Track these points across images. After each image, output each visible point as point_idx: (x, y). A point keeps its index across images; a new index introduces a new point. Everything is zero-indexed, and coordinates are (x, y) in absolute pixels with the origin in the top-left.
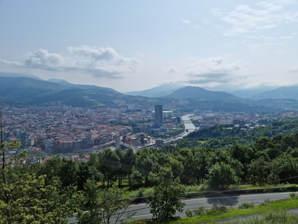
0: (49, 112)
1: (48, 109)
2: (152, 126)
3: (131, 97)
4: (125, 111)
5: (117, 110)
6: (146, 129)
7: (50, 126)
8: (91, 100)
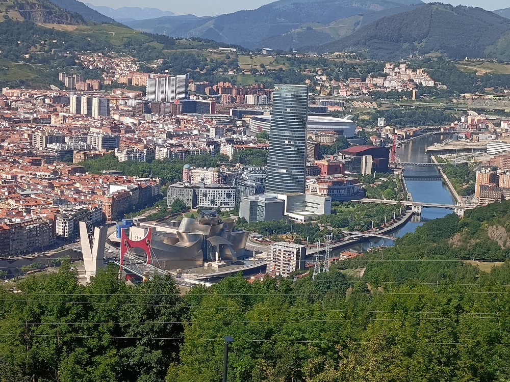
2: (252, 183)
4: (130, 109)
5: (95, 101)
6: (229, 195)
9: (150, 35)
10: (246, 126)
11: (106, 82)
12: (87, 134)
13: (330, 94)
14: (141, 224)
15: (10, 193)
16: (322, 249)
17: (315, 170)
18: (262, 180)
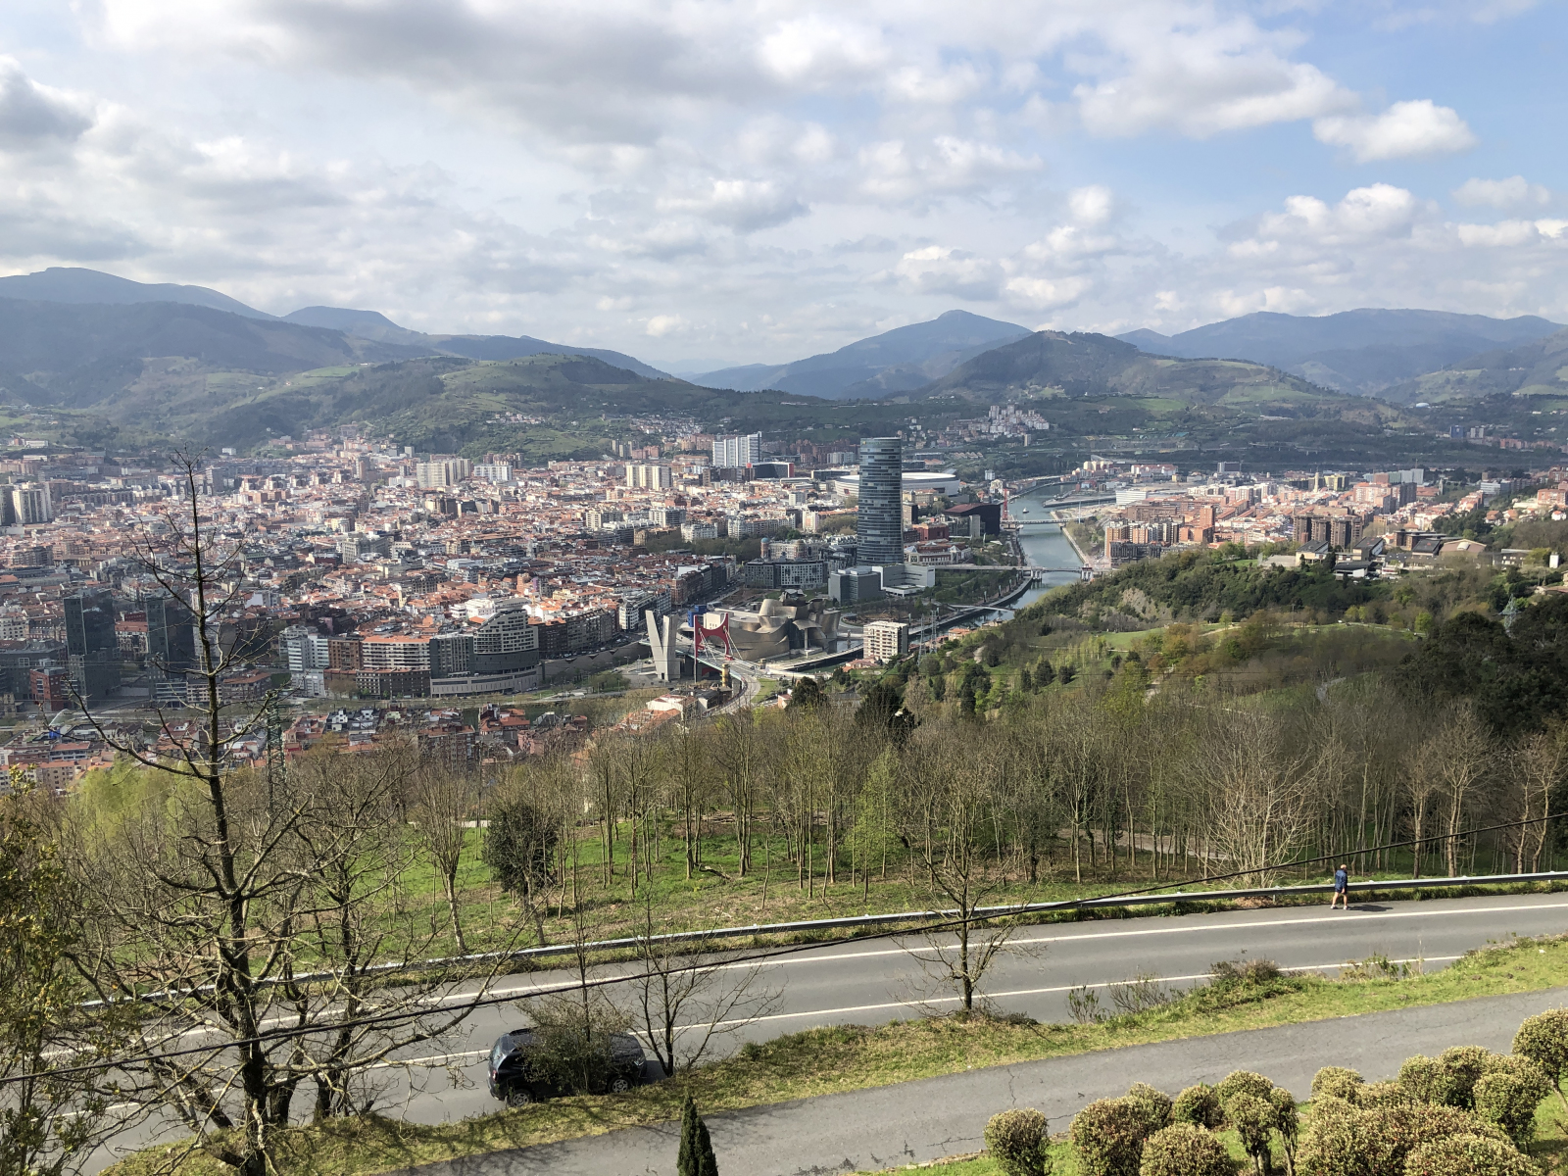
1: (298, 470)
2: (842, 555)
3: (732, 396)
4: (696, 477)
5: (655, 470)
6: (815, 570)
7: (310, 558)
8: (519, 416)
9: (714, 390)
10: (830, 489)
11: (666, 449)
12: (648, 509)
13: (926, 446)
14: (717, 609)
15: (563, 582)
16: (927, 627)
17: (913, 536)
18: (853, 551)
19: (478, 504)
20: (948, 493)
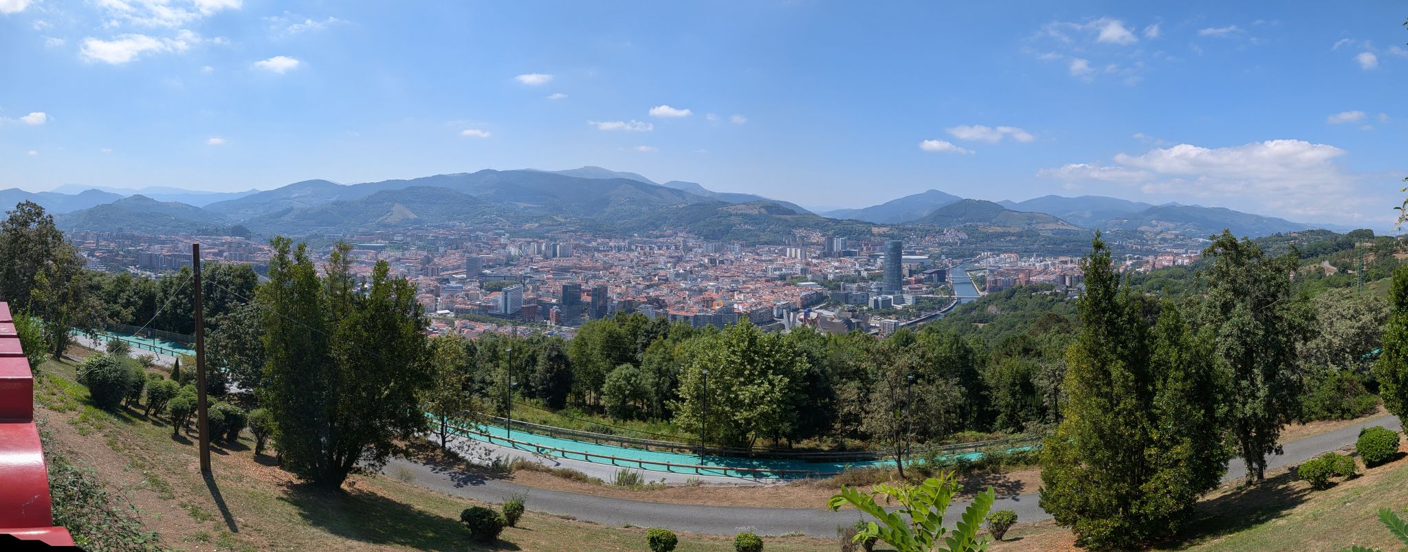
0: (659, 249)
1: (659, 244)
2: (876, 290)
3: (836, 221)
5: (799, 251)
6: (863, 297)
7: (656, 278)
8: (746, 227)
9: (827, 219)
10: (875, 262)
11: (805, 243)
12: (794, 267)
13: (918, 244)
14: (816, 311)
17: (908, 283)
18: (881, 289)
19: (725, 261)
20: (925, 265)
